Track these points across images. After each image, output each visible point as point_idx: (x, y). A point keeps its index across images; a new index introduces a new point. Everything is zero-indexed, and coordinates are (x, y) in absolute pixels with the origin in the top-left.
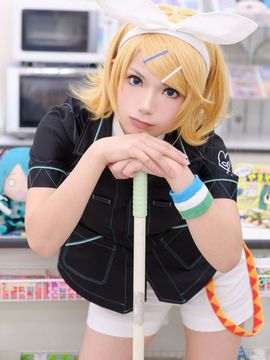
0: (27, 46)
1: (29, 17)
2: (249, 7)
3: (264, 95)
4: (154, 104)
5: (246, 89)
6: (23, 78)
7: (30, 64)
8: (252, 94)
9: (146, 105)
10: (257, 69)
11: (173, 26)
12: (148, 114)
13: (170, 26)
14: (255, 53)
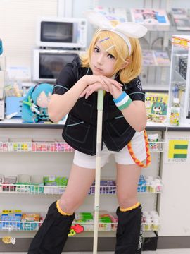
0: (43, 39)
1: (44, 25)
2: (150, 22)
3: (156, 64)
4: (103, 60)
5: (147, 61)
6: (41, 54)
7: (45, 48)
8: (151, 63)
9: (99, 61)
10: (153, 51)
11: (114, 28)
12: (100, 64)
13: (112, 28)
14: (153, 44)
